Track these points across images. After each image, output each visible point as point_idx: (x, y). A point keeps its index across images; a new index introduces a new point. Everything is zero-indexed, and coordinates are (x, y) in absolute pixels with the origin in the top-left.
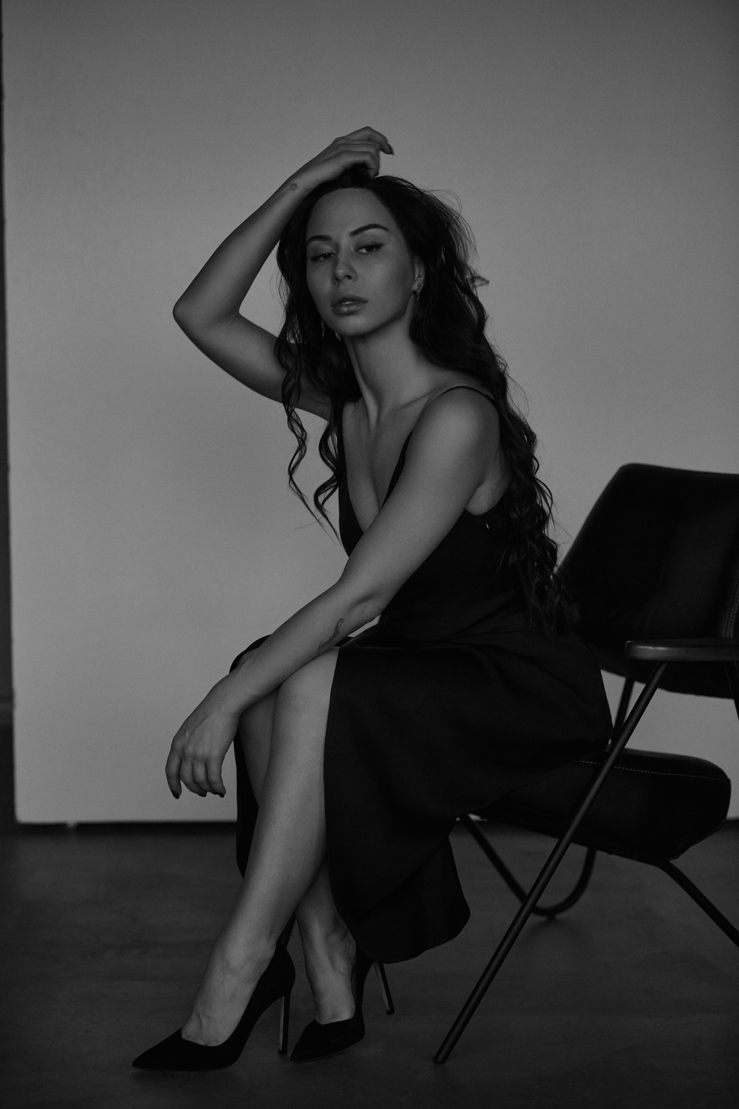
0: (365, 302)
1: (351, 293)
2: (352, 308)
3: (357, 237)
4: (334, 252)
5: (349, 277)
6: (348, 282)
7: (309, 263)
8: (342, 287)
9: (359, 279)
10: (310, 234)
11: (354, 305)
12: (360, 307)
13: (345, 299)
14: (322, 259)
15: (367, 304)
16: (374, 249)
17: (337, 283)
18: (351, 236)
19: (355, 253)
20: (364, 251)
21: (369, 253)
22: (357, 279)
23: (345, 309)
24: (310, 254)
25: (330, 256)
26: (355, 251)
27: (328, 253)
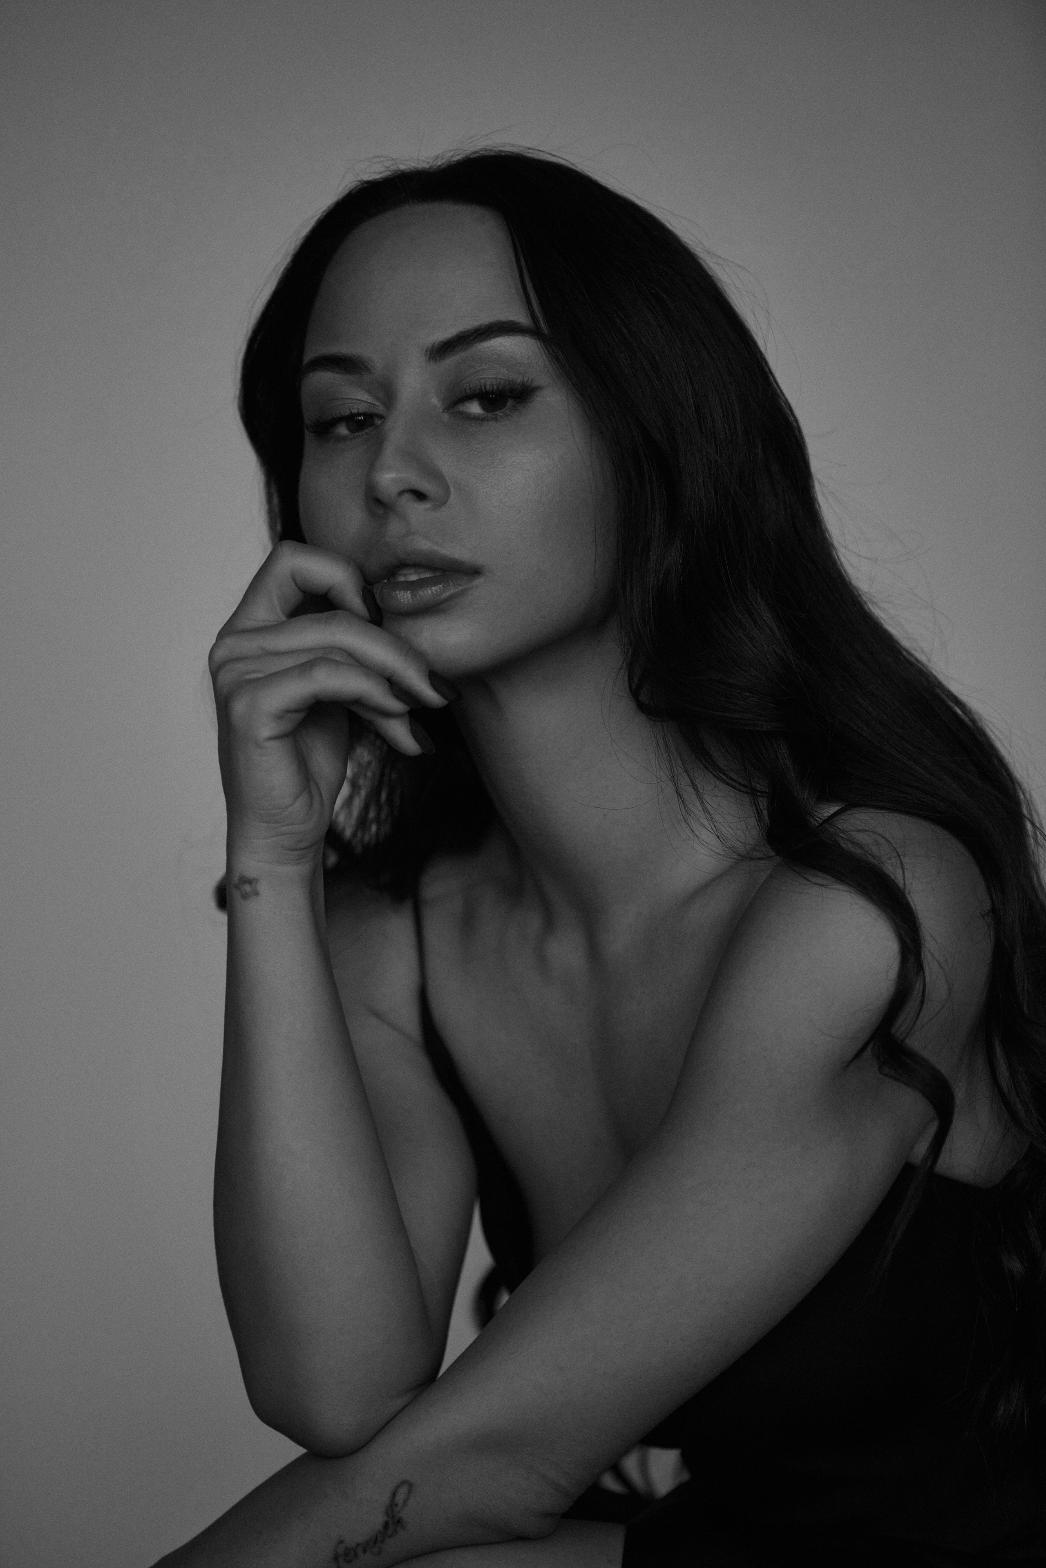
0: (475, 572)
1: (423, 545)
2: (429, 593)
3: (451, 361)
4: (380, 409)
5: (420, 496)
6: (416, 511)
7: (310, 441)
8: (394, 528)
9: (453, 498)
10: (314, 350)
11: (435, 584)
12: (452, 591)
13: (403, 565)
14: (342, 430)
15: (479, 581)
16: (510, 403)
17: (381, 512)
18: (429, 360)
19: (446, 417)
20: (475, 408)
21: (489, 415)
22: (443, 502)
23: (404, 598)
24: (310, 415)
25: (372, 424)
26: (444, 411)
27: (364, 414)
